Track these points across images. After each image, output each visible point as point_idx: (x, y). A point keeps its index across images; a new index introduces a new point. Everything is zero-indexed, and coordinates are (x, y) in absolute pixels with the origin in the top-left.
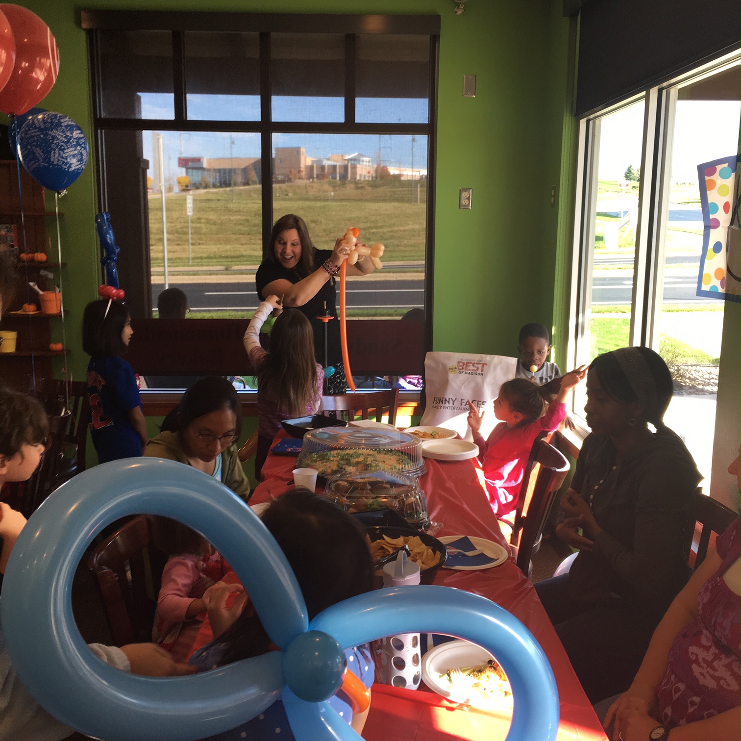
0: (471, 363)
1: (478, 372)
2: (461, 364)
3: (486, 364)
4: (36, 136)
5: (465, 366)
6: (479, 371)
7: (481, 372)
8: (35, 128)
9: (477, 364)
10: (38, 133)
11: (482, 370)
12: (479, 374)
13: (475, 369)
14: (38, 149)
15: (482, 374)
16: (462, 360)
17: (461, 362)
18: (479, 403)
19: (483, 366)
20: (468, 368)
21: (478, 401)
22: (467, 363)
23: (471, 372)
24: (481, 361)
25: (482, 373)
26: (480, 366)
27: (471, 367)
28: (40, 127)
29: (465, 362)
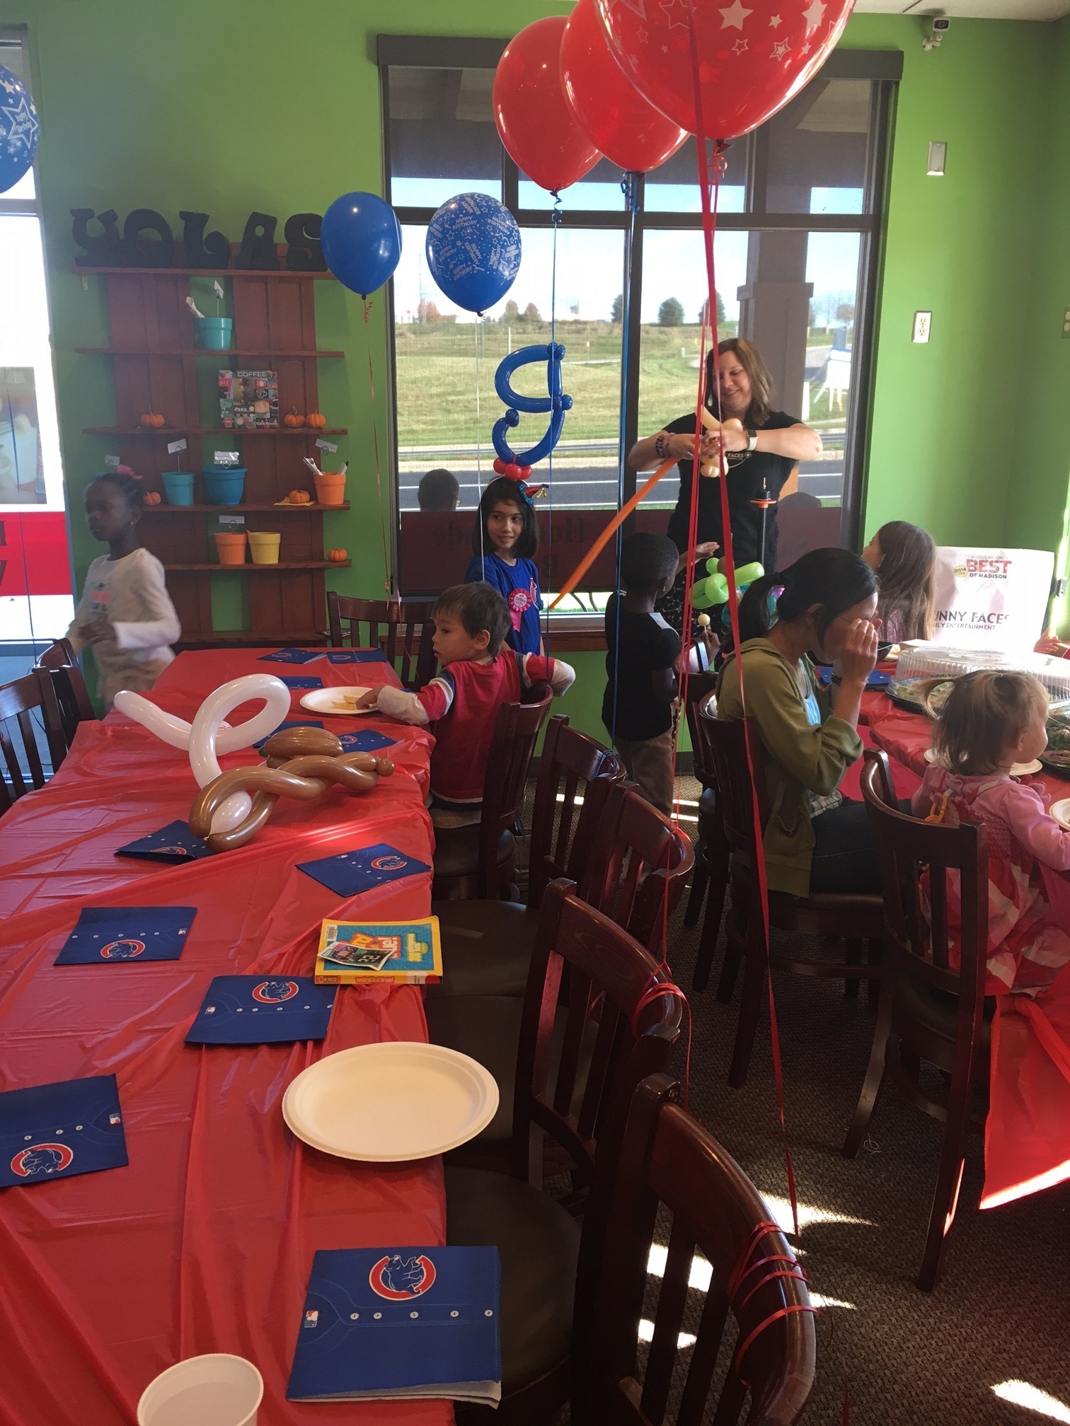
0: (987, 561)
1: (998, 574)
2: (973, 563)
3: (1010, 562)
4: (471, 226)
5: (978, 566)
6: (1001, 572)
7: (1002, 574)
8: (467, 214)
9: (996, 562)
10: (472, 223)
11: (1005, 571)
12: (1001, 577)
13: (994, 569)
14: (473, 245)
15: (1005, 577)
16: (972, 557)
17: (972, 561)
18: (1001, 617)
19: (1005, 565)
20: (983, 568)
21: (999, 615)
22: (981, 562)
23: (988, 574)
24: (1002, 558)
25: (1005, 575)
26: (1001, 566)
27: (988, 567)
28: (474, 213)
29: (978, 560)
